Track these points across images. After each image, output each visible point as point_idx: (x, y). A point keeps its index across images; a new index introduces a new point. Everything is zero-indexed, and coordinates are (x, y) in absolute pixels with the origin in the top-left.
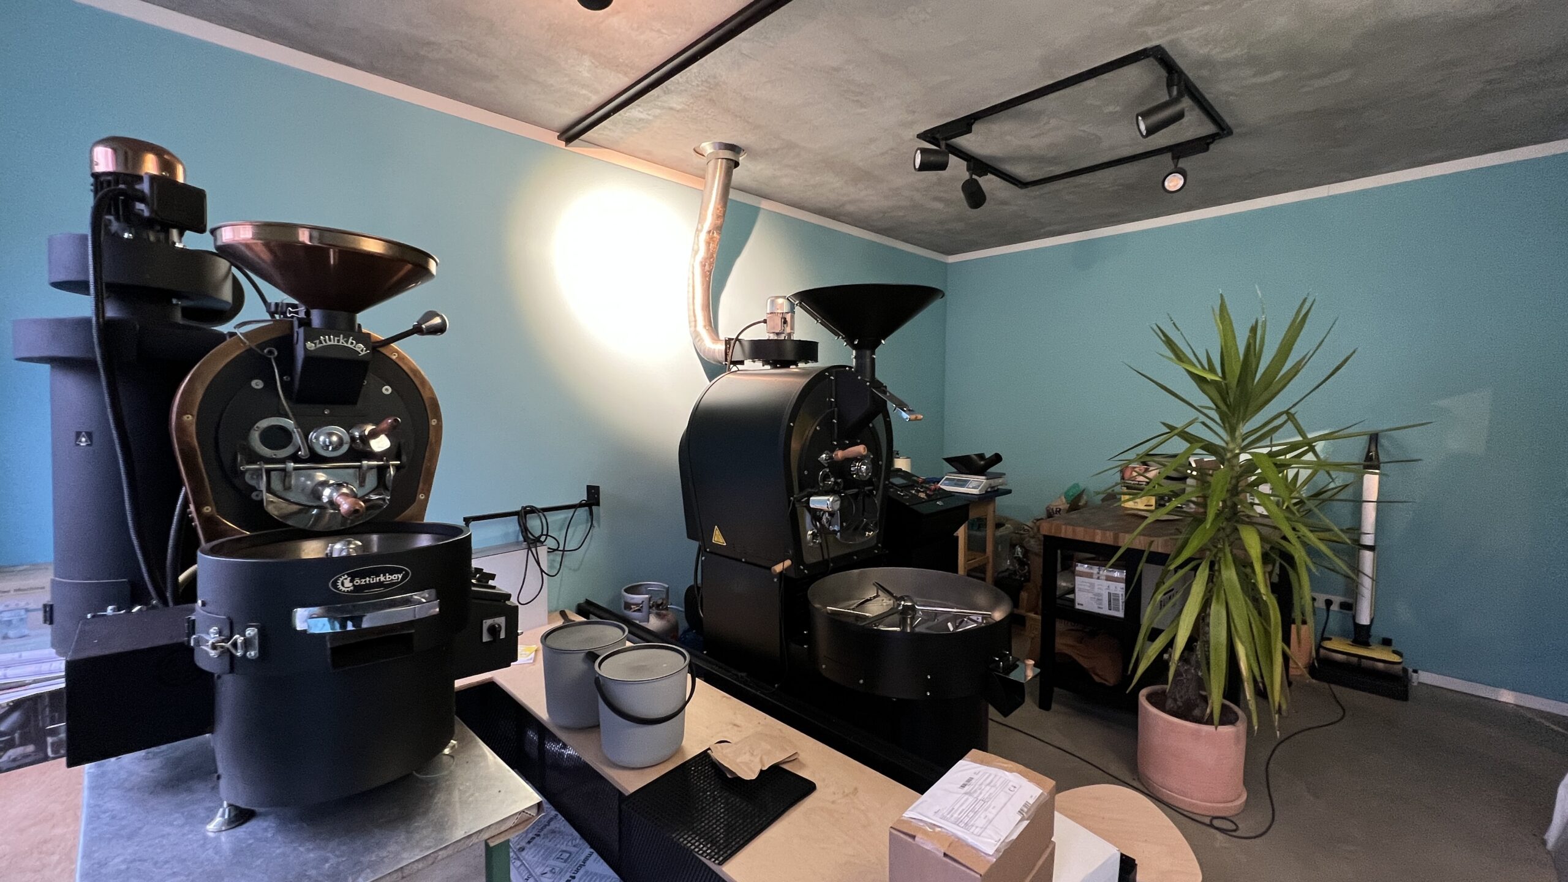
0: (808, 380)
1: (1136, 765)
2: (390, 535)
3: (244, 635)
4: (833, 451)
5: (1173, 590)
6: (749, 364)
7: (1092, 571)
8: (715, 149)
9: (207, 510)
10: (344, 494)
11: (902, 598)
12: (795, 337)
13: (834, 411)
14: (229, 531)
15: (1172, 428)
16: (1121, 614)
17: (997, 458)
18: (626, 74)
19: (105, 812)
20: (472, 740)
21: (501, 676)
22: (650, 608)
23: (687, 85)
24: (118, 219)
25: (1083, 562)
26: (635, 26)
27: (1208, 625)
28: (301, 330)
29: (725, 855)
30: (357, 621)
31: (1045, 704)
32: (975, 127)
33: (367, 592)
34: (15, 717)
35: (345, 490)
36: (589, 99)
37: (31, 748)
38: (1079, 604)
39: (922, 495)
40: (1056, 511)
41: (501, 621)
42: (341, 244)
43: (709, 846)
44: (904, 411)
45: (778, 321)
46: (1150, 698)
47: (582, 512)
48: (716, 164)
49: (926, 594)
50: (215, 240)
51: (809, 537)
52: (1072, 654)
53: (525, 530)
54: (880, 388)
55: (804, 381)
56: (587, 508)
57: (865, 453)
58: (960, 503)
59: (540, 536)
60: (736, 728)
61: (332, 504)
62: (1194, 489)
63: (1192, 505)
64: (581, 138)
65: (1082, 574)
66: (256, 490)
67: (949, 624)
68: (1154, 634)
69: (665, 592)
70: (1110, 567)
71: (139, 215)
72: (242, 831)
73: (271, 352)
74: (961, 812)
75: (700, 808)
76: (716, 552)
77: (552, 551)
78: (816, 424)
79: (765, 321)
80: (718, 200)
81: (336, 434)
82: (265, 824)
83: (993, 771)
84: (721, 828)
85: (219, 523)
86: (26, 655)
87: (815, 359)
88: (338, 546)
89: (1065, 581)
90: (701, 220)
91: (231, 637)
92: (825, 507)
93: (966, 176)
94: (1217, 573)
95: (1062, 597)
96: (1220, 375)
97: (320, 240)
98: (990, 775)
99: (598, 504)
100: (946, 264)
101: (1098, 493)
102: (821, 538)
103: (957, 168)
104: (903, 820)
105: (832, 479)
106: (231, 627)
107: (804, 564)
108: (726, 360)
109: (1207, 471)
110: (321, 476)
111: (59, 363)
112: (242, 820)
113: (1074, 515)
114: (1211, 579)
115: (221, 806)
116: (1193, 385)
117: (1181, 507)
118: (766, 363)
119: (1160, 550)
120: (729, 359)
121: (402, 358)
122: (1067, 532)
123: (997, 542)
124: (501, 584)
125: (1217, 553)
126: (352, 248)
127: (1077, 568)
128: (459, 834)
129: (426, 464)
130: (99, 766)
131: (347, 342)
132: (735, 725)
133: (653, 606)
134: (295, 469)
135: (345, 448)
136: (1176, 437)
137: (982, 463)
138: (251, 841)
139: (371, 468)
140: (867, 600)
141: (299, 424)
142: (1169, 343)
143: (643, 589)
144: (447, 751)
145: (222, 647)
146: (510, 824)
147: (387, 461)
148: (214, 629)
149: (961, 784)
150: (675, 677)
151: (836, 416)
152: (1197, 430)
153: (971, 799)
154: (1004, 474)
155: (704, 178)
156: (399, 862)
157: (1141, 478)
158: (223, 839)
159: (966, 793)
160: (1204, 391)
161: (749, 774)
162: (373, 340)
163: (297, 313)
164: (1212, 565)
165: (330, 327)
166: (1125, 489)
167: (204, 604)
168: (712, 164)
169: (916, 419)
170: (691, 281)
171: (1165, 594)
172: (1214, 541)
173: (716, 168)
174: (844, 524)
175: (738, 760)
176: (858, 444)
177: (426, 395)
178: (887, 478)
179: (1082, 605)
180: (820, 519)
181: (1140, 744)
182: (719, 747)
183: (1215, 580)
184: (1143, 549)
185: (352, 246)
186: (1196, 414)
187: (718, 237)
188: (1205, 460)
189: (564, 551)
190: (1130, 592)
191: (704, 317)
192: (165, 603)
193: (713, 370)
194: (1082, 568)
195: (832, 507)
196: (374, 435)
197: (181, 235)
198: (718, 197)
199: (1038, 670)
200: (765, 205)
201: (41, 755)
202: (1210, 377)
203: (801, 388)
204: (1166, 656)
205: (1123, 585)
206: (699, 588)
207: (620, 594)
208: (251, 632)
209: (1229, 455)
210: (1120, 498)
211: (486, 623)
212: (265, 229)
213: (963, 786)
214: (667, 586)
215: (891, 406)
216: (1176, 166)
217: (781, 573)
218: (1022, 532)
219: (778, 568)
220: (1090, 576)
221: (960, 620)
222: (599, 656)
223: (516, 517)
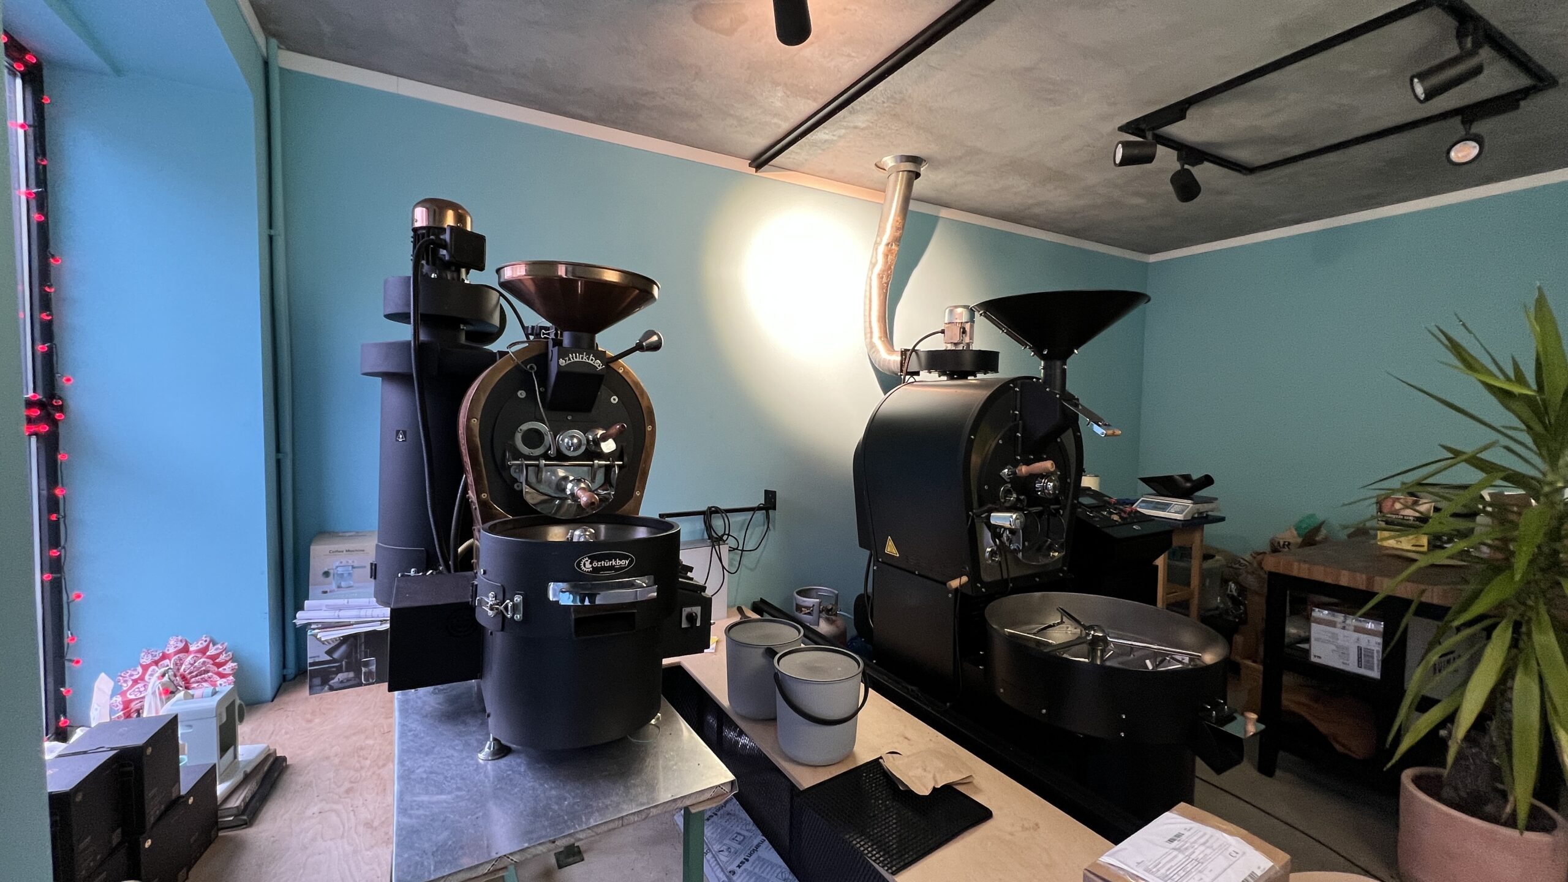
0: (990, 393)
1: (1396, 861)
2: (615, 526)
3: (512, 600)
4: (1016, 466)
5: (1452, 652)
6: (924, 375)
7: (1335, 619)
8: (896, 162)
9: (484, 496)
10: (583, 489)
11: (1091, 628)
12: (975, 347)
13: (1018, 424)
14: (499, 516)
15: (1457, 453)
16: (1375, 674)
17: (1207, 481)
18: (815, 100)
19: (410, 731)
20: (673, 715)
21: (690, 662)
22: (820, 612)
23: (873, 103)
24: (428, 263)
25: (1323, 606)
26: (827, 54)
27: (1510, 701)
28: (556, 349)
29: (898, 866)
30: (592, 597)
31: (1266, 768)
32: (1190, 113)
33: (603, 574)
34: (343, 648)
35: (583, 485)
36: (779, 127)
37: (351, 675)
38: (1315, 656)
39: (1115, 517)
40: (1284, 545)
41: (697, 610)
42: (589, 276)
43: (881, 853)
44: (1099, 425)
45: (957, 331)
46: (1417, 781)
47: (760, 515)
48: (897, 177)
49: (1120, 626)
50: (499, 278)
51: (987, 554)
52: (1303, 714)
53: (709, 527)
54: (1071, 400)
55: (985, 394)
56: (764, 511)
57: (1052, 470)
58: (1161, 529)
59: (723, 535)
60: (906, 740)
61: (574, 496)
62: (1488, 529)
63: (1485, 549)
64: (770, 163)
65: (1320, 621)
66: (517, 482)
67: (1148, 662)
68: (1425, 704)
69: (834, 598)
70: (1360, 617)
71: (441, 260)
72: (503, 762)
73: (531, 368)
74: (1169, 869)
75: (872, 815)
76: (890, 562)
77: (732, 550)
78: (999, 437)
79: (943, 332)
80: (898, 212)
81: (577, 437)
82: (519, 761)
83: (1209, 830)
84: (893, 839)
85: (491, 507)
86: (353, 601)
87: (995, 369)
88: (577, 533)
89: (1295, 627)
90: (881, 232)
91: (504, 601)
92: (1007, 525)
93: (1177, 166)
94: (1525, 637)
95: (1292, 645)
96: (1535, 387)
97: (574, 274)
98: (1205, 834)
99: (774, 508)
100: (1147, 264)
101: (1345, 527)
102: (1000, 556)
103: (1166, 159)
104: (1098, 864)
105: (1015, 496)
106: (504, 594)
107: (982, 582)
108: (902, 371)
109: (1510, 508)
110: (561, 473)
111: (387, 376)
112: (502, 755)
113: (1308, 551)
114: (1515, 644)
115: (488, 739)
116: (1492, 400)
117: (1468, 551)
118: (942, 373)
119: (1435, 601)
120: (904, 369)
121: (626, 372)
122: (1300, 570)
123: (1205, 575)
124: (697, 576)
125: (1525, 611)
126: (598, 280)
127: (1314, 614)
128: (665, 796)
129: (642, 465)
130: (405, 694)
131: (588, 359)
132: (906, 738)
133: (823, 610)
134: (546, 465)
135: (583, 448)
136: (1464, 464)
137: (1188, 485)
138: (509, 773)
139: (600, 466)
140: (1050, 626)
141: (551, 429)
142: (1456, 348)
143: (814, 593)
144: (653, 722)
145: (497, 609)
146: (708, 795)
147: (613, 461)
148: (491, 594)
149: (1169, 838)
150: (846, 684)
151: (1020, 429)
152: (1493, 456)
153: (1181, 856)
154: (1216, 499)
155: (884, 192)
156: (619, 812)
157: (1408, 512)
158: (489, 767)
159: (1174, 849)
160: (1508, 408)
161: (923, 789)
162: (607, 356)
163: (548, 334)
164: (1517, 626)
165: (577, 347)
166: (1383, 524)
167: (485, 572)
168: (892, 177)
169: (1113, 435)
170: (868, 294)
171: (1441, 657)
172: (1520, 598)
173: (896, 181)
174: (1026, 544)
175: (911, 774)
176: (1046, 460)
177: (644, 405)
178: (1076, 497)
179: (1320, 657)
180: (1000, 536)
181: (1402, 836)
182: (891, 759)
183: (1521, 645)
184: (1410, 597)
185: (598, 277)
186: (1495, 436)
187: (897, 249)
188: (1506, 493)
189: (743, 550)
190: (1389, 649)
191: (880, 328)
192: (449, 571)
193: (889, 381)
194: (1318, 613)
195: (1015, 524)
196: (604, 438)
197: (467, 273)
198: (898, 210)
199: (1262, 727)
200: (944, 213)
201: (357, 681)
202: (1517, 389)
203: (982, 402)
204: (1443, 733)
205: (1380, 640)
206: (868, 597)
207: (793, 595)
208: (518, 599)
209: (1547, 489)
210: (1376, 535)
211: (686, 611)
212: (534, 265)
213: (1171, 841)
214: (837, 592)
215: (1083, 420)
216: (1467, 133)
217: (957, 589)
218: (1237, 566)
219: (955, 584)
220: (1333, 624)
221: (1160, 658)
222: (777, 653)
223: (702, 516)
